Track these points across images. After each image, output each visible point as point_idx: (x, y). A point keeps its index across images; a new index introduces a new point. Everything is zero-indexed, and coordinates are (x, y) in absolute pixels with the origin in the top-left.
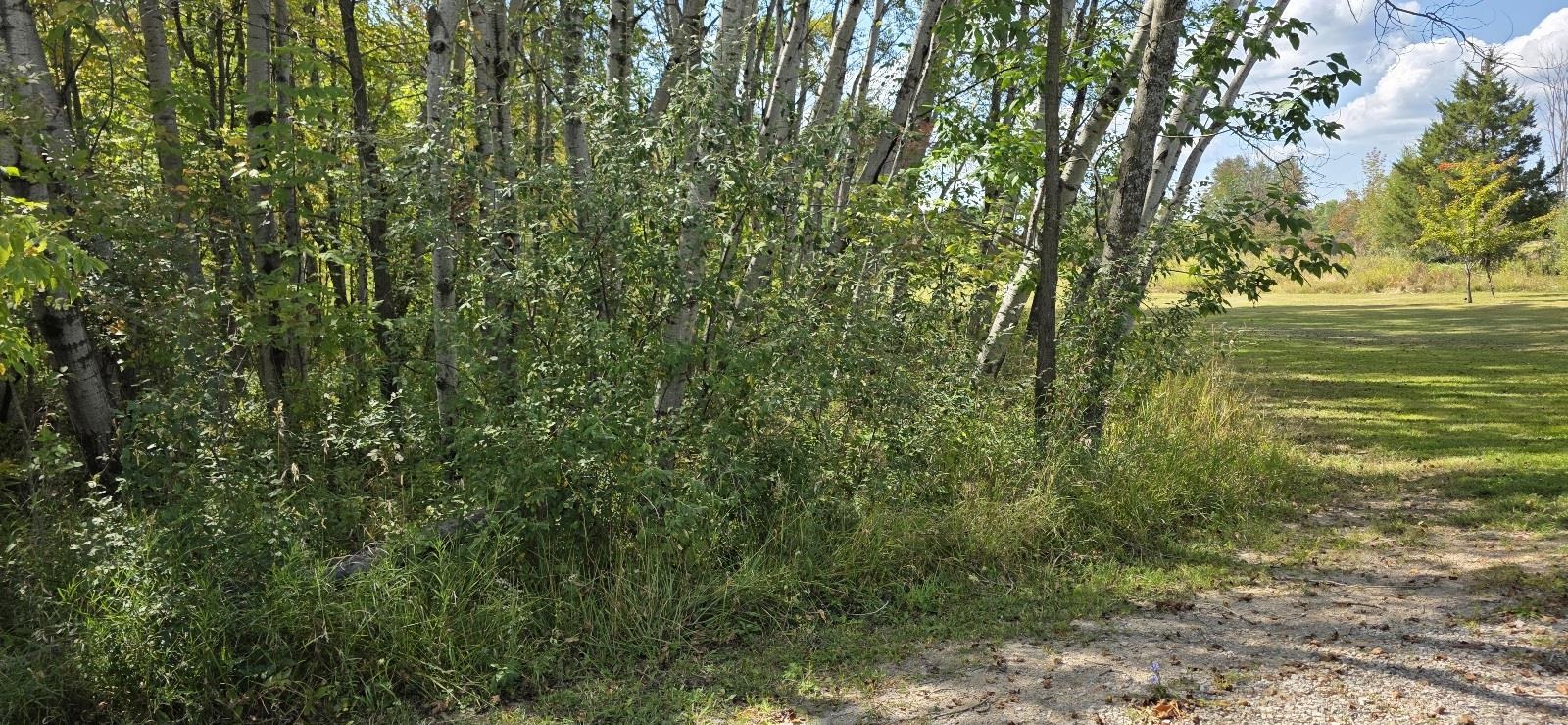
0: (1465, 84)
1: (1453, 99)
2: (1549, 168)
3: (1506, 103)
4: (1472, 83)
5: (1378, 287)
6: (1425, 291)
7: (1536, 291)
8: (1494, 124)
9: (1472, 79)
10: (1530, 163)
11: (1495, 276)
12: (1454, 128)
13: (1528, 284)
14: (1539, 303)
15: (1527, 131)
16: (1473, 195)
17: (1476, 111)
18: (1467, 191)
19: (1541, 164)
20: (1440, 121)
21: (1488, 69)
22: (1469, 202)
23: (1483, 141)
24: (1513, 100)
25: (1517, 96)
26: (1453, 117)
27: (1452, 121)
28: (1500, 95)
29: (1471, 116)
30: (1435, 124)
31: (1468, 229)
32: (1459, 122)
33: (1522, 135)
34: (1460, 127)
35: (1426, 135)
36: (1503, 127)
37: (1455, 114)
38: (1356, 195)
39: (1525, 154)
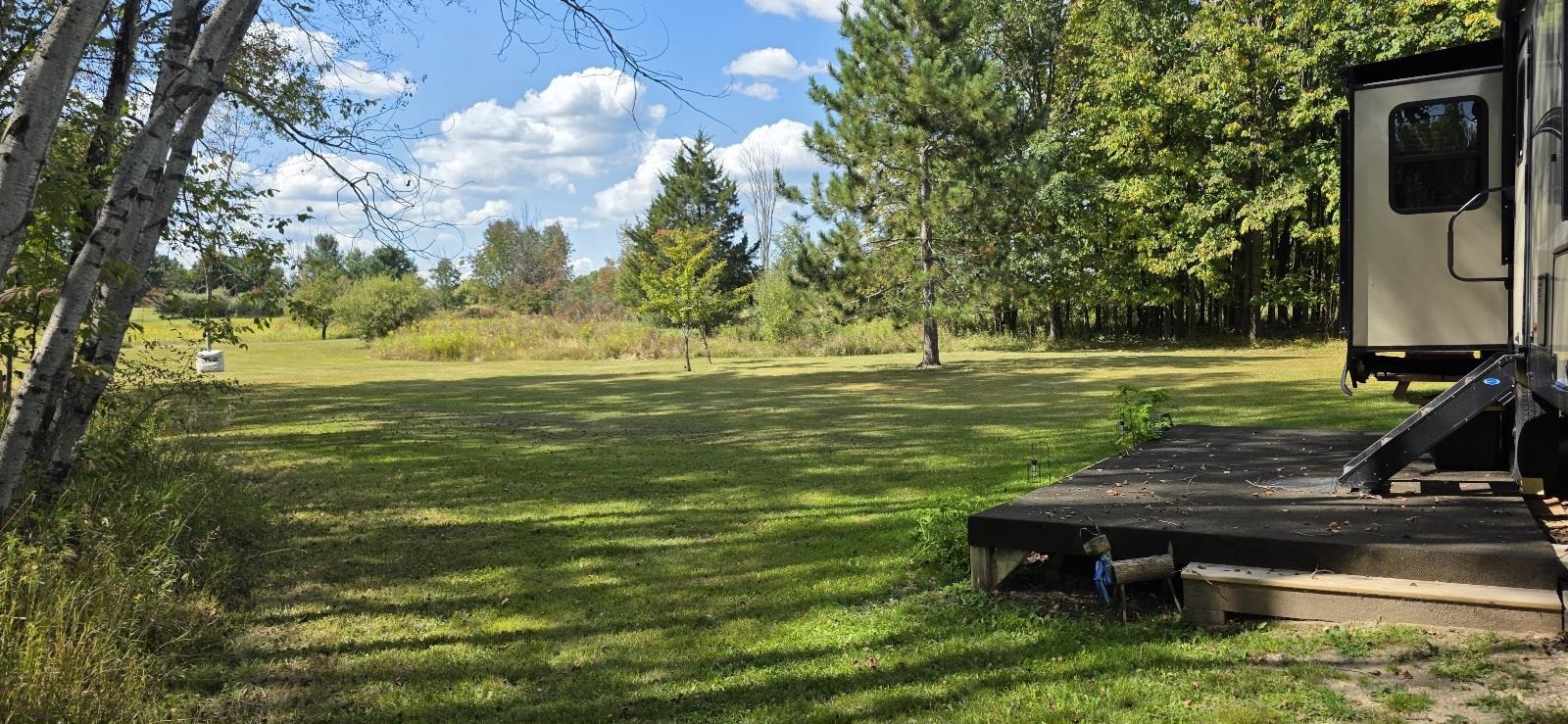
0: (681, 159)
1: (674, 174)
2: (750, 245)
3: (715, 181)
4: (687, 160)
5: (616, 353)
6: (656, 357)
7: (745, 356)
8: (705, 199)
9: (688, 157)
10: (736, 239)
11: (710, 341)
12: (675, 200)
13: (739, 349)
14: (745, 372)
15: (732, 209)
16: (685, 264)
17: (693, 186)
18: (680, 260)
19: (745, 240)
20: (664, 194)
21: (700, 149)
22: (682, 270)
23: (699, 215)
24: (720, 179)
25: (723, 175)
26: (673, 190)
27: (673, 194)
28: (710, 173)
29: (689, 191)
30: (660, 196)
31: (684, 297)
32: (680, 195)
33: (730, 212)
34: (679, 200)
35: (653, 206)
36: (714, 203)
37: (676, 187)
38: (613, 263)
39: (732, 230)
